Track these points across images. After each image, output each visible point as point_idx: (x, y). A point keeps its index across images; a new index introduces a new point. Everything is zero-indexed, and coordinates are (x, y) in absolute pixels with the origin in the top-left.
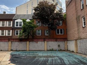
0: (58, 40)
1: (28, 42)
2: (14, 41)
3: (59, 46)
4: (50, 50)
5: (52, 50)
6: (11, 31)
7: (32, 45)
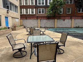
1: (56, 20)
2: (42, 19)
4: (76, 27)
5: (78, 27)
6: (34, 9)
7: (60, 22)
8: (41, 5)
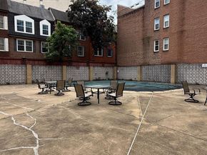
0: (106, 65)
1: (65, 67)
2: (35, 65)
3: (107, 73)
6: (6, 40)
7: (71, 71)
8: (25, 32)
